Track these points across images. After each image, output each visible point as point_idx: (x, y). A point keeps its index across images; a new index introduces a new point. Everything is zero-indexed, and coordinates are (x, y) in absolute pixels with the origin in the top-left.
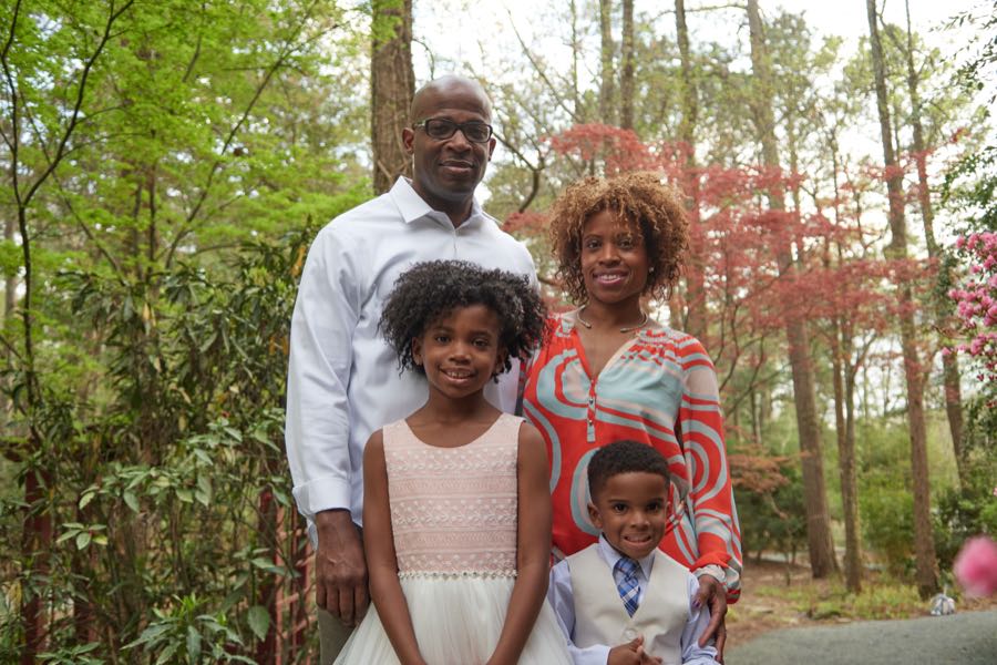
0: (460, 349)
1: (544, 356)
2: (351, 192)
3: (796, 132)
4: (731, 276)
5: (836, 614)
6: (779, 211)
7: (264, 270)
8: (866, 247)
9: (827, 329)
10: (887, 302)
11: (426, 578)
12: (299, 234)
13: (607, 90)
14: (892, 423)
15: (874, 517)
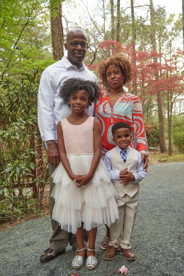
0: (78, 101)
1: (100, 102)
2: (48, 59)
3: (161, 41)
4: (143, 80)
5: (166, 161)
6: (156, 63)
7: (28, 80)
8: (177, 72)
9: (167, 93)
10: (182, 86)
11: (73, 155)
12: (36, 71)
13: (113, 30)
14: (181, 116)
15: (176, 138)
